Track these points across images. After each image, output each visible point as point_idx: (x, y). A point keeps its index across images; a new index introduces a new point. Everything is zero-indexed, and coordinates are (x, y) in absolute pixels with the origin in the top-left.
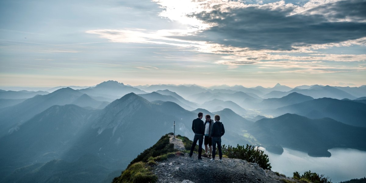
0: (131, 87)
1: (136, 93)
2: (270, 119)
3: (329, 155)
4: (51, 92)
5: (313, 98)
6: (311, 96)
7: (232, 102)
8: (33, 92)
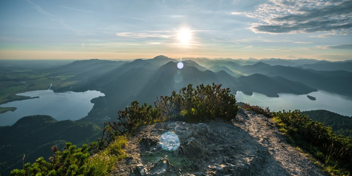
0: (171, 59)
1: (174, 61)
2: (246, 76)
3: (278, 96)
4: (132, 61)
5: (270, 65)
6: (270, 64)
7: (225, 67)
8: (124, 62)
